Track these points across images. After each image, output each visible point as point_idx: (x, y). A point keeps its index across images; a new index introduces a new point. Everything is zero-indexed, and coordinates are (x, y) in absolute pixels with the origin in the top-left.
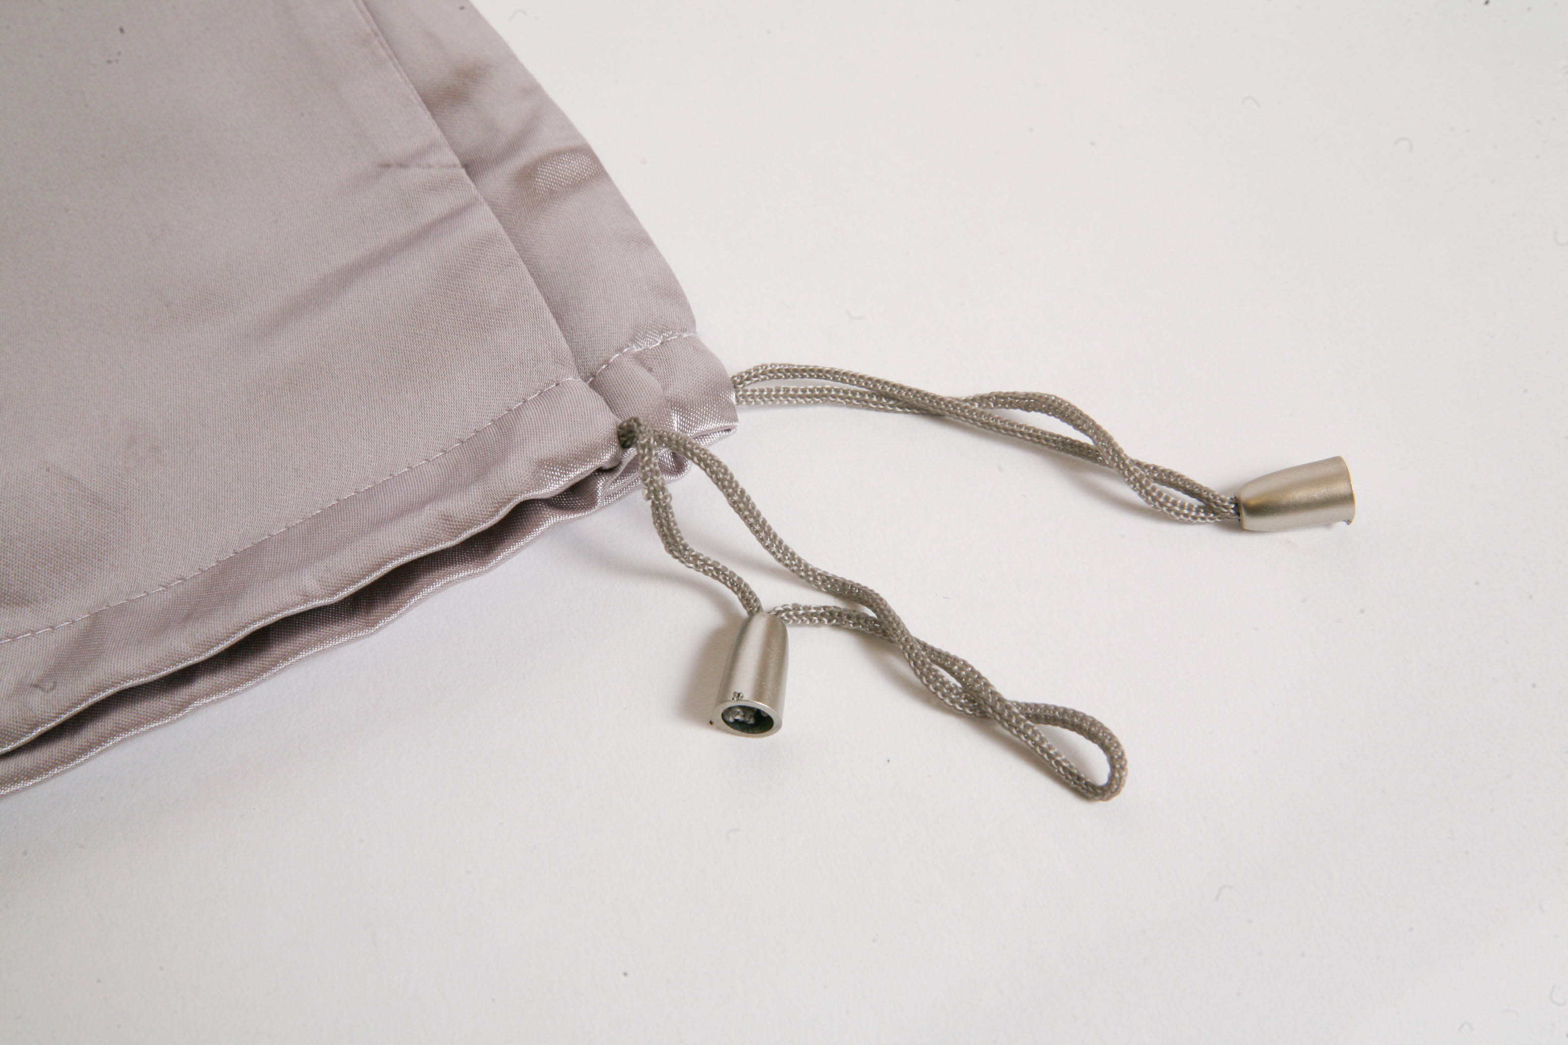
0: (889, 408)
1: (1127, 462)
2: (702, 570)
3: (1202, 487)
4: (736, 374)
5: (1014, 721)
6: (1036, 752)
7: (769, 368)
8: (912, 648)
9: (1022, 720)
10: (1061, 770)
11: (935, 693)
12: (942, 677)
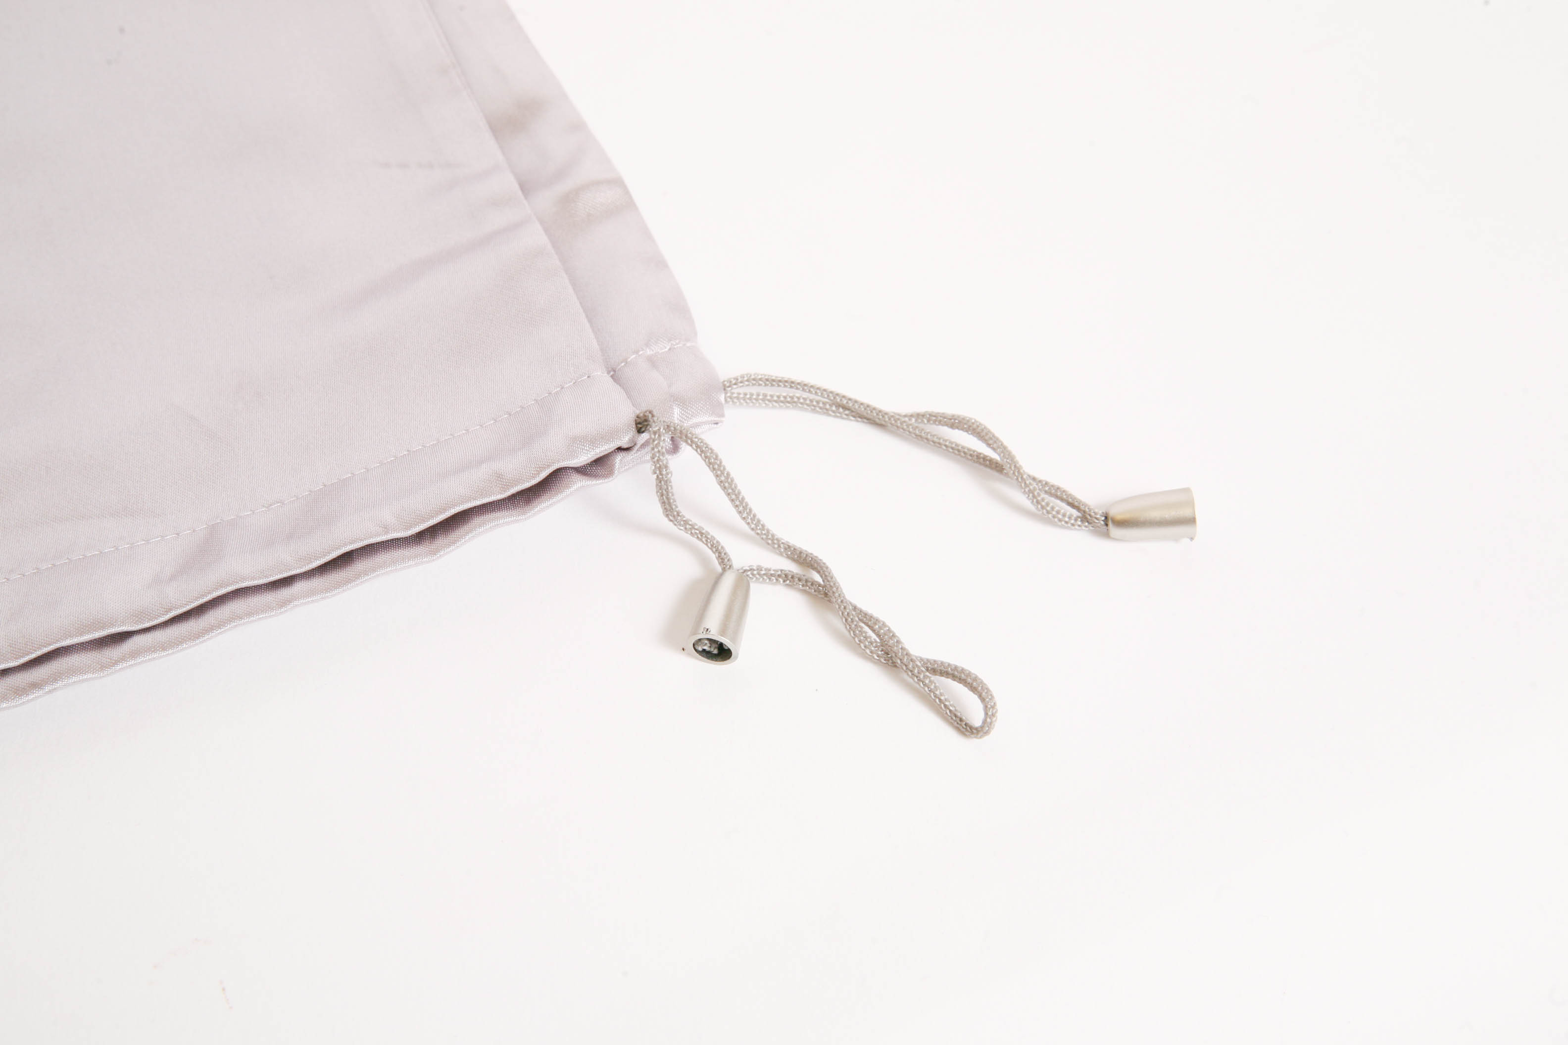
0: (845, 416)
1: (1025, 477)
2: (689, 532)
3: (1081, 501)
4: (726, 379)
5: (916, 671)
6: (931, 697)
7: (753, 377)
8: (845, 608)
9: (922, 671)
10: (948, 712)
11: (859, 644)
12: (866, 633)
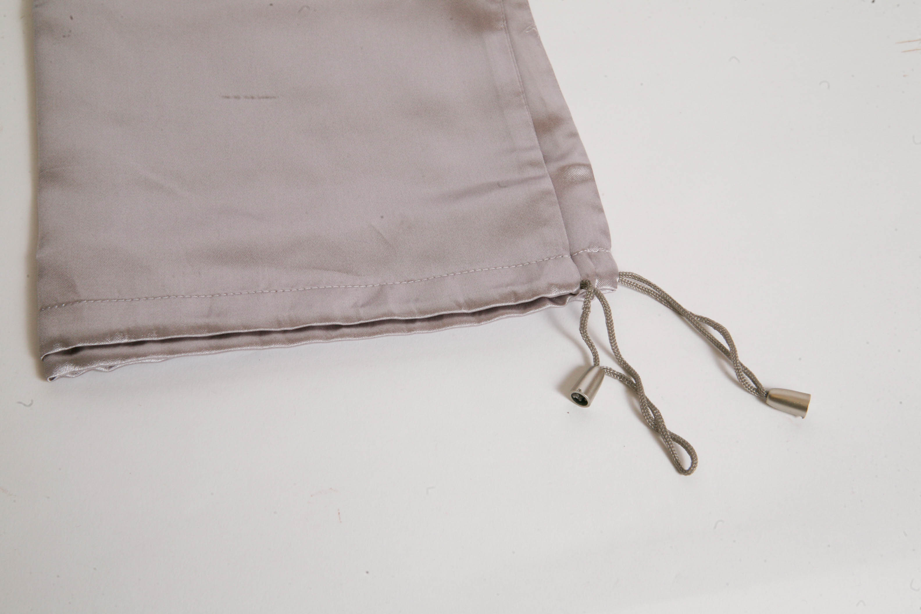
1: (738, 362)
2: (587, 343)
3: (759, 382)
4: (621, 272)
5: (666, 437)
6: (669, 450)
7: (634, 275)
8: (643, 398)
9: (669, 438)
10: (675, 459)
11: (644, 417)
12: (649, 412)
